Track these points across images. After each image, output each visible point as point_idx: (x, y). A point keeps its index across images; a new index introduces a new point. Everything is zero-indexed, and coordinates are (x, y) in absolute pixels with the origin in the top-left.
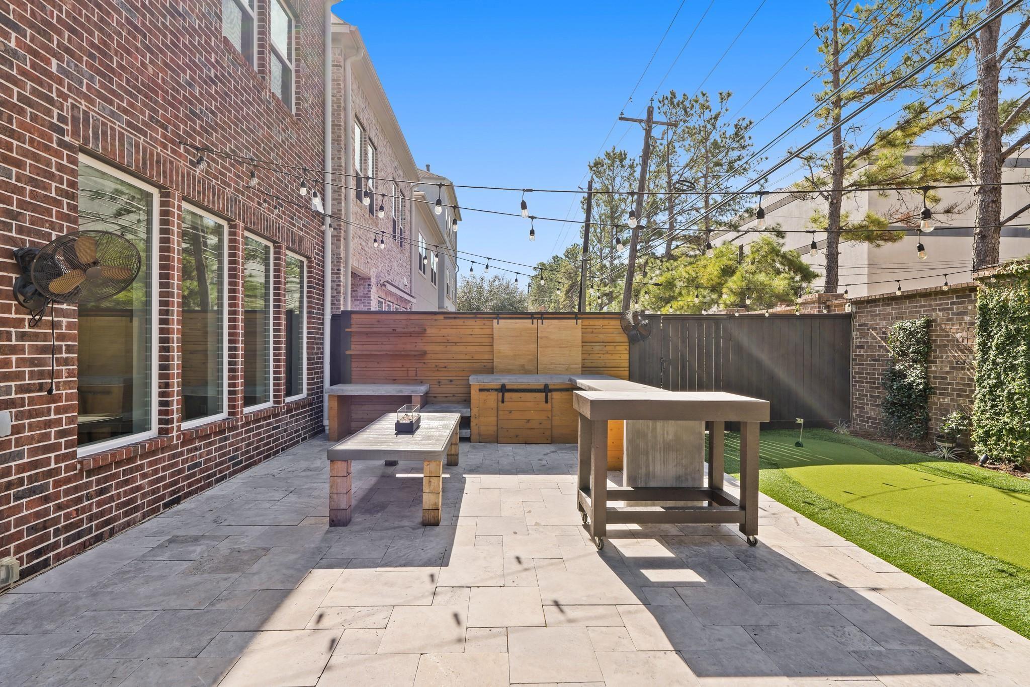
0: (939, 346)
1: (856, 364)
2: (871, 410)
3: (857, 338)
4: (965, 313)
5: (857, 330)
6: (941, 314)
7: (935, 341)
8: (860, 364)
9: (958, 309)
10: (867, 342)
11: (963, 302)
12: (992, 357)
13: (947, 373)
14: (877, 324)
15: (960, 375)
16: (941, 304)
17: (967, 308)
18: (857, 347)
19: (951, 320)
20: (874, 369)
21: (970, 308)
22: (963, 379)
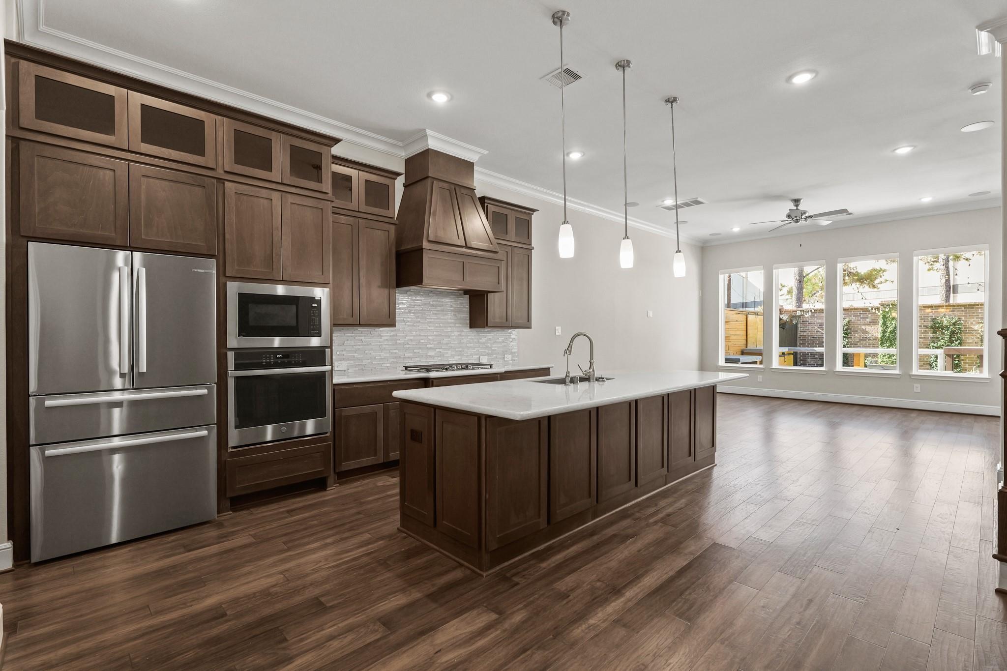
0: (853, 331)
1: (801, 340)
2: (811, 361)
3: (801, 328)
4: (867, 318)
5: (801, 324)
6: (854, 318)
7: (850, 329)
8: (803, 340)
9: (863, 316)
10: (808, 329)
11: (867, 314)
12: (887, 335)
13: (858, 342)
14: (815, 321)
15: (865, 343)
16: (854, 314)
17: (868, 316)
18: (800, 332)
19: (859, 320)
20: (813, 342)
21: (869, 316)
22: (866, 344)
